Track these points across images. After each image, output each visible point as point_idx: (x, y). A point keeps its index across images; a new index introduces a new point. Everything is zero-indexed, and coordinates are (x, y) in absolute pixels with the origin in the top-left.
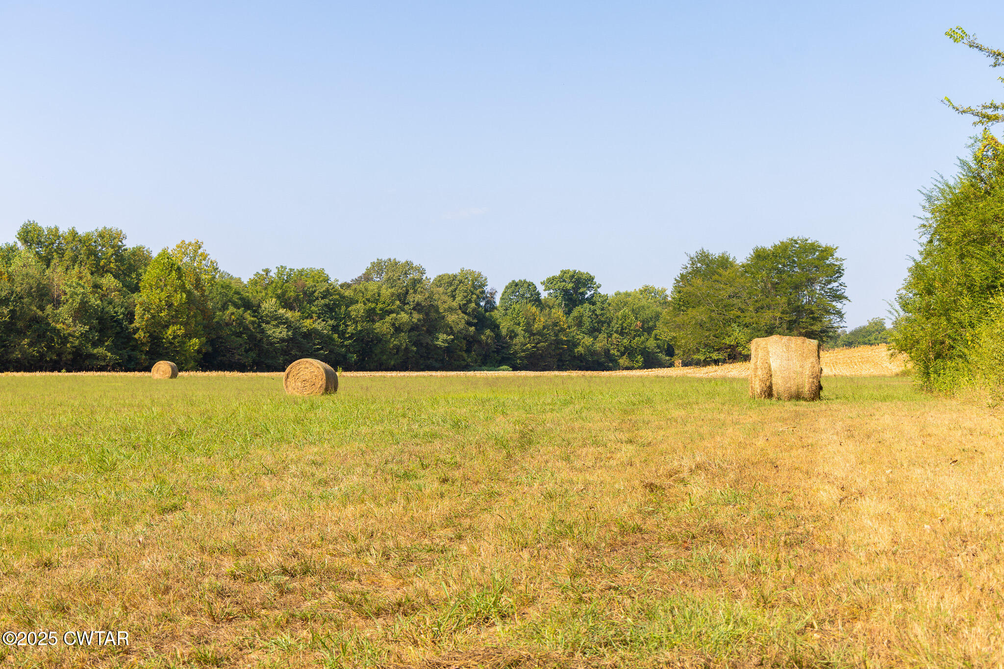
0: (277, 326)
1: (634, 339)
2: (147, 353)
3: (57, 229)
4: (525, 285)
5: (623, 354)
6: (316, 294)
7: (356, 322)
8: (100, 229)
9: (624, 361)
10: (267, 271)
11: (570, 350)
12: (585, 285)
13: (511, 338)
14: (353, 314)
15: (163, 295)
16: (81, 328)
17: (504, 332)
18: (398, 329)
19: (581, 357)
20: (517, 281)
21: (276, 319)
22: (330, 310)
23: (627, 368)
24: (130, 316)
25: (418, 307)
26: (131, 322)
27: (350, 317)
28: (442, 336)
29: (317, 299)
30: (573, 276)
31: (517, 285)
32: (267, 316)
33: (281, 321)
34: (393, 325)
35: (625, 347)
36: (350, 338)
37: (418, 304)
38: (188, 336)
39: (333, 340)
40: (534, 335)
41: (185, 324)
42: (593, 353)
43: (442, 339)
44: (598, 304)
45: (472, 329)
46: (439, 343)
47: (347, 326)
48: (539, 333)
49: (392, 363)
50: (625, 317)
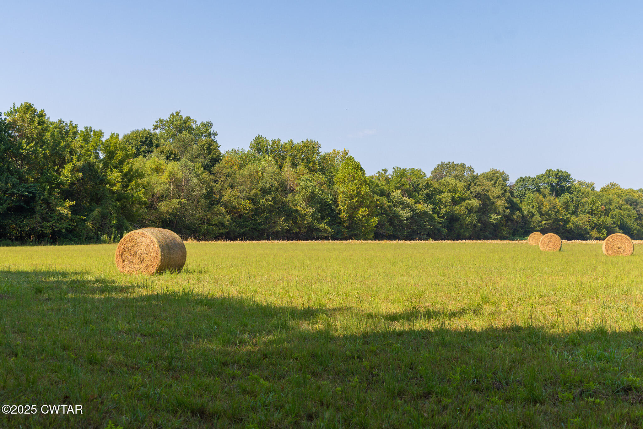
0: (403, 209)
1: (600, 218)
2: (348, 228)
3: (279, 141)
4: (531, 180)
5: (593, 228)
6: (420, 186)
7: (446, 206)
8: (304, 141)
9: (594, 233)
10: (385, 171)
11: (564, 226)
12: (564, 180)
13: (531, 217)
14: (444, 200)
15: (355, 187)
16: (310, 210)
17: (526, 213)
18: (470, 212)
19: (570, 231)
20: (524, 177)
21: (402, 204)
22: (429, 198)
23: (597, 239)
24: (335, 201)
25: (478, 196)
26: (337, 206)
27: (441, 202)
28: (494, 216)
29: (421, 189)
30: (557, 174)
31: (524, 180)
32: (396, 201)
33: (404, 206)
34: (466, 208)
35: (595, 223)
36: (443, 217)
37: (478, 194)
38: (371, 215)
39: (434, 218)
40: (543, 215)
41: (368, 207)
42: (578, 227)
43: (494, 218)
44: (575, 193)
45: (508, 210)
46: (492, 220)
47: (440, 209)
48: (547, 214)
49: (467, 234)
50: (593, 202)
